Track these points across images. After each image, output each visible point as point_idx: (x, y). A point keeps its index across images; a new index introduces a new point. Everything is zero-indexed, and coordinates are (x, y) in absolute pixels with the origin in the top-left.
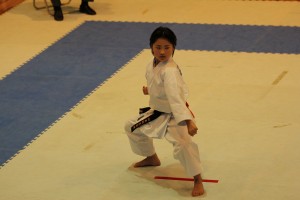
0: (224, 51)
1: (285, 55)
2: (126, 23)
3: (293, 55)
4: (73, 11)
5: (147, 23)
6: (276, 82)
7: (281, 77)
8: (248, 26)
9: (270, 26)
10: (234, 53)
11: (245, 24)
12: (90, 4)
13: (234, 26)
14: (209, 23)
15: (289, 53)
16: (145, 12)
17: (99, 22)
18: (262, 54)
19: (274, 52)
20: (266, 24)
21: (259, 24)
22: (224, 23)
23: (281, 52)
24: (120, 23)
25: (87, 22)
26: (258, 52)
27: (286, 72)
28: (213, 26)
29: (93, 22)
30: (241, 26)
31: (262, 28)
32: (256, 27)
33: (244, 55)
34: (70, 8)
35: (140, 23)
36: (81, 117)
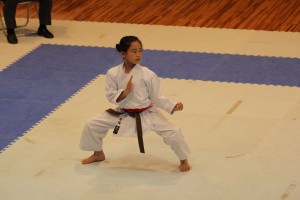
0: (179, 78)
1: (240, 84)
2: (83, 47)
3: (248, 85)
4: (30, 34)
5: (103, 48)
6: (230, 112)
7: (235, 107)
8: (204, 54)
9: (226, 55)
10: (190, 80)
11: (202, 51)
12: (48, 27)
13: (190, 53)
14: (166, 50)
15: (244, 82)
16: (102, 37)
17: (56, 46)
18: (217, 82)
19: (229, 80)
20: (223, 52)
21: (216, 52)
22: (180, 50)
23: (237, 82)
24: (76, 47)
25: (43, 45)
26: (214, 80)
27: (240, 102)
28: (169, 53)
29: (49, 45)
30: (198, 53)
31: (219, 56)
32: (212, 55)
33: (199, 82)
34: (27, 30)
35: (96, 47)
36: (33, 142)
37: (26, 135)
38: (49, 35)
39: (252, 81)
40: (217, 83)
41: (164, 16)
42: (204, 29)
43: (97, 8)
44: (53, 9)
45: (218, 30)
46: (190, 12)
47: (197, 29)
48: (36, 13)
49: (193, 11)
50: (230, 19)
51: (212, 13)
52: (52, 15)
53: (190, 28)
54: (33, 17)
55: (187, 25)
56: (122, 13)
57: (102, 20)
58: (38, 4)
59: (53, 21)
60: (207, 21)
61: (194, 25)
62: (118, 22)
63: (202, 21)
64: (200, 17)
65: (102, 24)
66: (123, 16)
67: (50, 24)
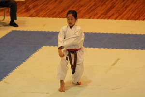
1: (119, 49)
2: (34, 31)
3: (123, 50)
4: (5, 25)
5: (45, 32)
7: (116, 62)
8: (99, 34)
10: (92, 48)
11: (97, 32)
12: (15, 21)
13: (92, 33)
15: (121, 48)
16: (44, 26)
17: (19, 31)
19: (113, 48)
20: (109, 32)
21: (105, 33)
23: (117, 48)
24: (30, 32)
25: (13, 31)
27: (118, 59)
29: (16, 31)
30: (95, 33)
31: (107, 35)
34: (4, 23)
35: (41, 32)
37: (4, 80)
38: (16, 25)
39: (125, 48)
40: (106, 49)
42: (99, 20)
43: (42, 10)
44: (18, 11)
45: (106, 21)
46: (91, 11)
47: (95, 20)
48: (9, 14)
49: (93, 10)
50: (113, 15)
51: (103, 11)
52: (17, 14)
53: (91, 20)
54: (7, 16)
55: (90, 18)
56: (55, 12)
57: (44, 17)
58: (10, 9)
59: (18, 18)
60: (100, 16)
61: (93, 18)
62: (53, 17)
64: (97, 14)
65: (44, 19)
66: (55, 14)
67: (16, 19)
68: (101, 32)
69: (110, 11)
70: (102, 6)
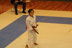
0: (57, 23)
5: (38, 16)
6: (69, 32)
7: (70, 30)
8: (63, 17)
9: (68, 18)
10: (59, 24)
11: (62, 17)
12: (25, 11)
13: (59, 17)
14: (53, 16)
16: (38, 13)
18: (66, 24)
19: (69, 24)
22: (57, 16)
23: (71, 24)
26: (65, 24)
27: (71, 29)
29: (25, 15)
30: (61, 17)
31: (66, 18)
33: (62, 24)
36: (21, 39)
37: (19, 37)
41: (53, 8)
42: (63, 11)
43: (37, 6)
44: (26, 6)
45: (66, 12)
47: (61, 11)
48: (22, 7)
49: (60, 7)
50: (69, 9)
51: (65, 7)
52: (26, 8)
54: (21, 9)
55: (59, 10)
56: (43, 7)
57: (38, 9)
58: (23, 5)
59: (26, 9)
61: (60, 11)
62: (42, 10)
63: (62, 9)
64: (62, 8)
67: (25, 10)
68: (64, 17)
69: (68, 7)
70: (64, 5)
